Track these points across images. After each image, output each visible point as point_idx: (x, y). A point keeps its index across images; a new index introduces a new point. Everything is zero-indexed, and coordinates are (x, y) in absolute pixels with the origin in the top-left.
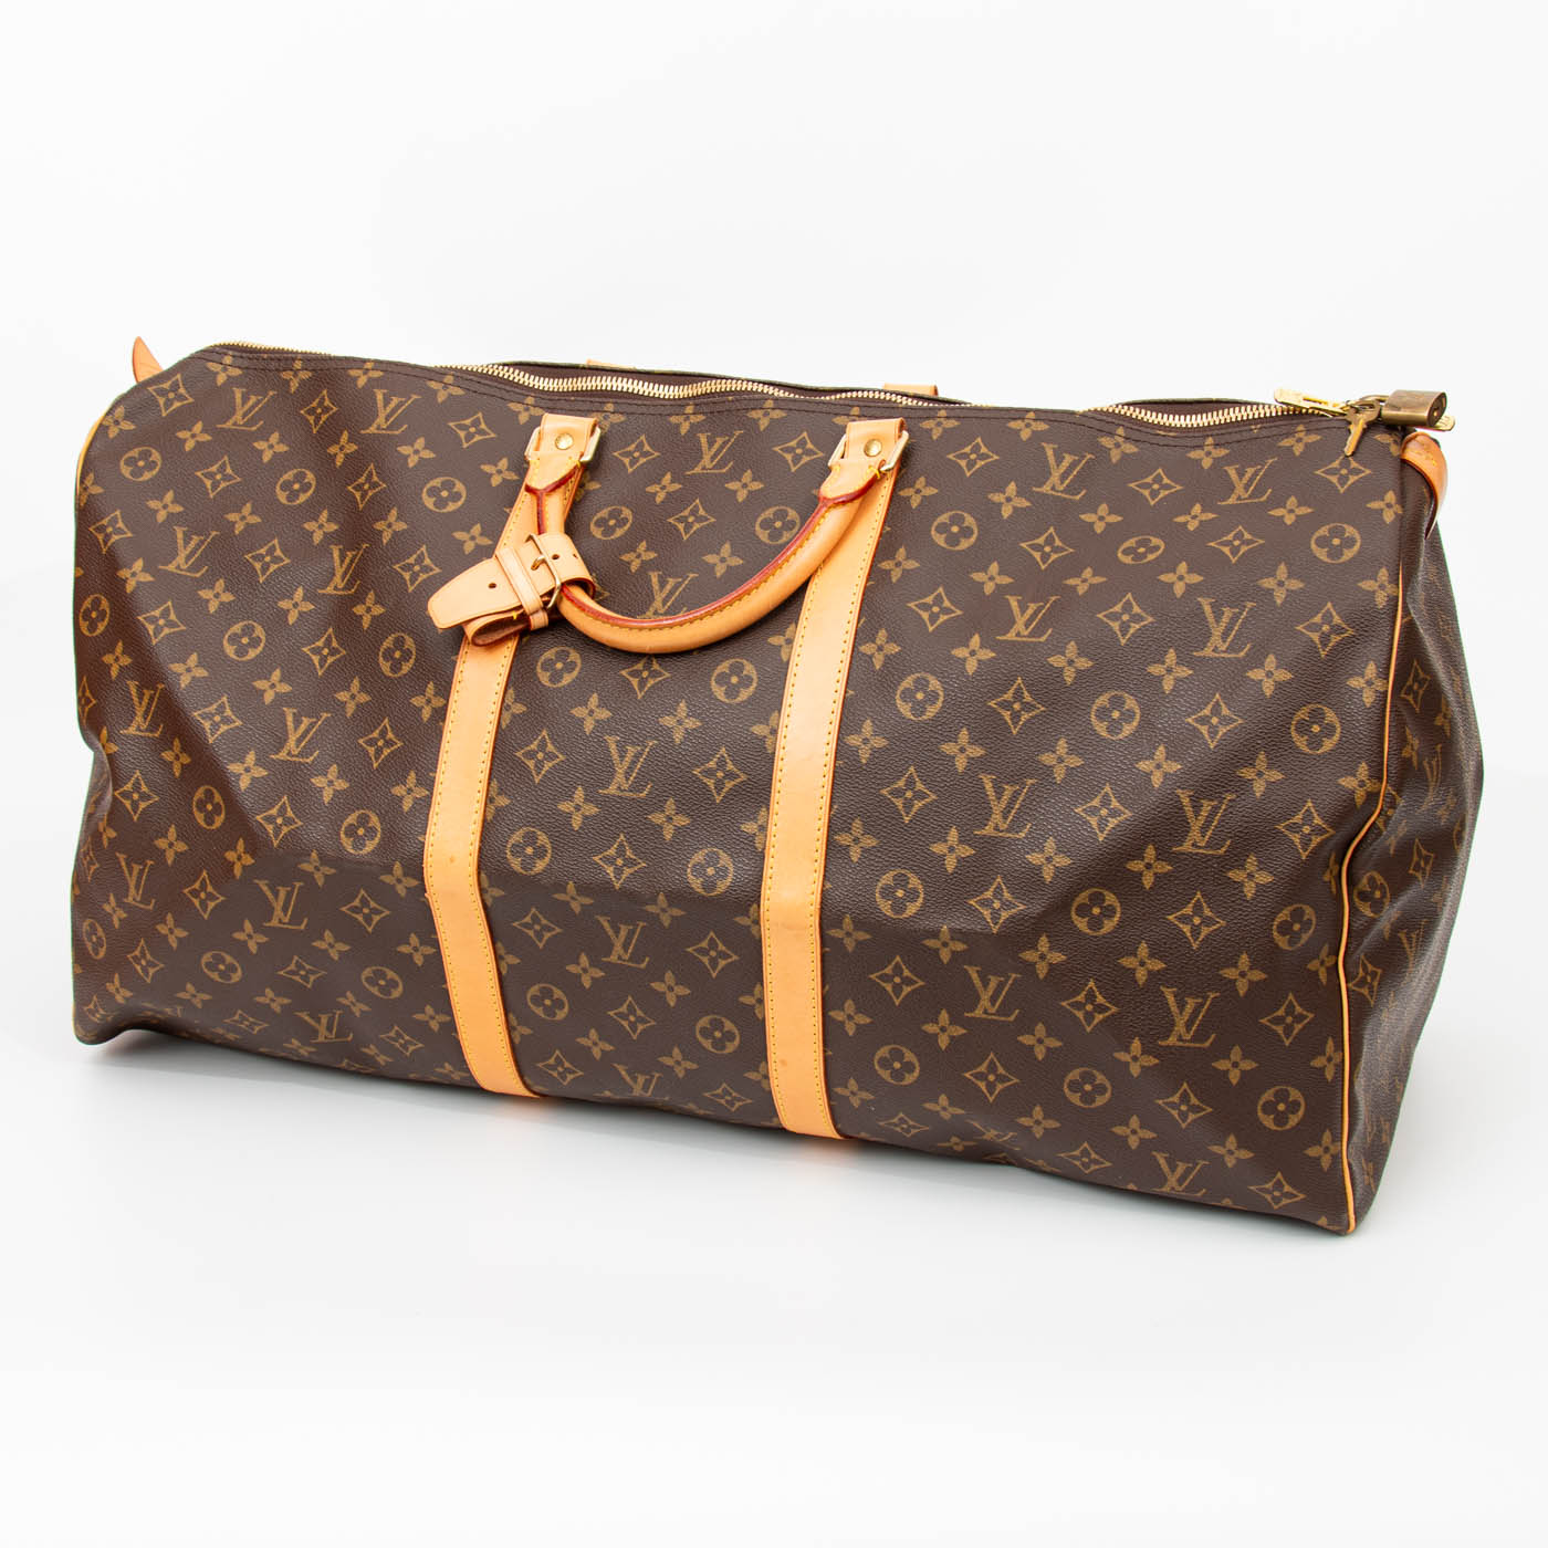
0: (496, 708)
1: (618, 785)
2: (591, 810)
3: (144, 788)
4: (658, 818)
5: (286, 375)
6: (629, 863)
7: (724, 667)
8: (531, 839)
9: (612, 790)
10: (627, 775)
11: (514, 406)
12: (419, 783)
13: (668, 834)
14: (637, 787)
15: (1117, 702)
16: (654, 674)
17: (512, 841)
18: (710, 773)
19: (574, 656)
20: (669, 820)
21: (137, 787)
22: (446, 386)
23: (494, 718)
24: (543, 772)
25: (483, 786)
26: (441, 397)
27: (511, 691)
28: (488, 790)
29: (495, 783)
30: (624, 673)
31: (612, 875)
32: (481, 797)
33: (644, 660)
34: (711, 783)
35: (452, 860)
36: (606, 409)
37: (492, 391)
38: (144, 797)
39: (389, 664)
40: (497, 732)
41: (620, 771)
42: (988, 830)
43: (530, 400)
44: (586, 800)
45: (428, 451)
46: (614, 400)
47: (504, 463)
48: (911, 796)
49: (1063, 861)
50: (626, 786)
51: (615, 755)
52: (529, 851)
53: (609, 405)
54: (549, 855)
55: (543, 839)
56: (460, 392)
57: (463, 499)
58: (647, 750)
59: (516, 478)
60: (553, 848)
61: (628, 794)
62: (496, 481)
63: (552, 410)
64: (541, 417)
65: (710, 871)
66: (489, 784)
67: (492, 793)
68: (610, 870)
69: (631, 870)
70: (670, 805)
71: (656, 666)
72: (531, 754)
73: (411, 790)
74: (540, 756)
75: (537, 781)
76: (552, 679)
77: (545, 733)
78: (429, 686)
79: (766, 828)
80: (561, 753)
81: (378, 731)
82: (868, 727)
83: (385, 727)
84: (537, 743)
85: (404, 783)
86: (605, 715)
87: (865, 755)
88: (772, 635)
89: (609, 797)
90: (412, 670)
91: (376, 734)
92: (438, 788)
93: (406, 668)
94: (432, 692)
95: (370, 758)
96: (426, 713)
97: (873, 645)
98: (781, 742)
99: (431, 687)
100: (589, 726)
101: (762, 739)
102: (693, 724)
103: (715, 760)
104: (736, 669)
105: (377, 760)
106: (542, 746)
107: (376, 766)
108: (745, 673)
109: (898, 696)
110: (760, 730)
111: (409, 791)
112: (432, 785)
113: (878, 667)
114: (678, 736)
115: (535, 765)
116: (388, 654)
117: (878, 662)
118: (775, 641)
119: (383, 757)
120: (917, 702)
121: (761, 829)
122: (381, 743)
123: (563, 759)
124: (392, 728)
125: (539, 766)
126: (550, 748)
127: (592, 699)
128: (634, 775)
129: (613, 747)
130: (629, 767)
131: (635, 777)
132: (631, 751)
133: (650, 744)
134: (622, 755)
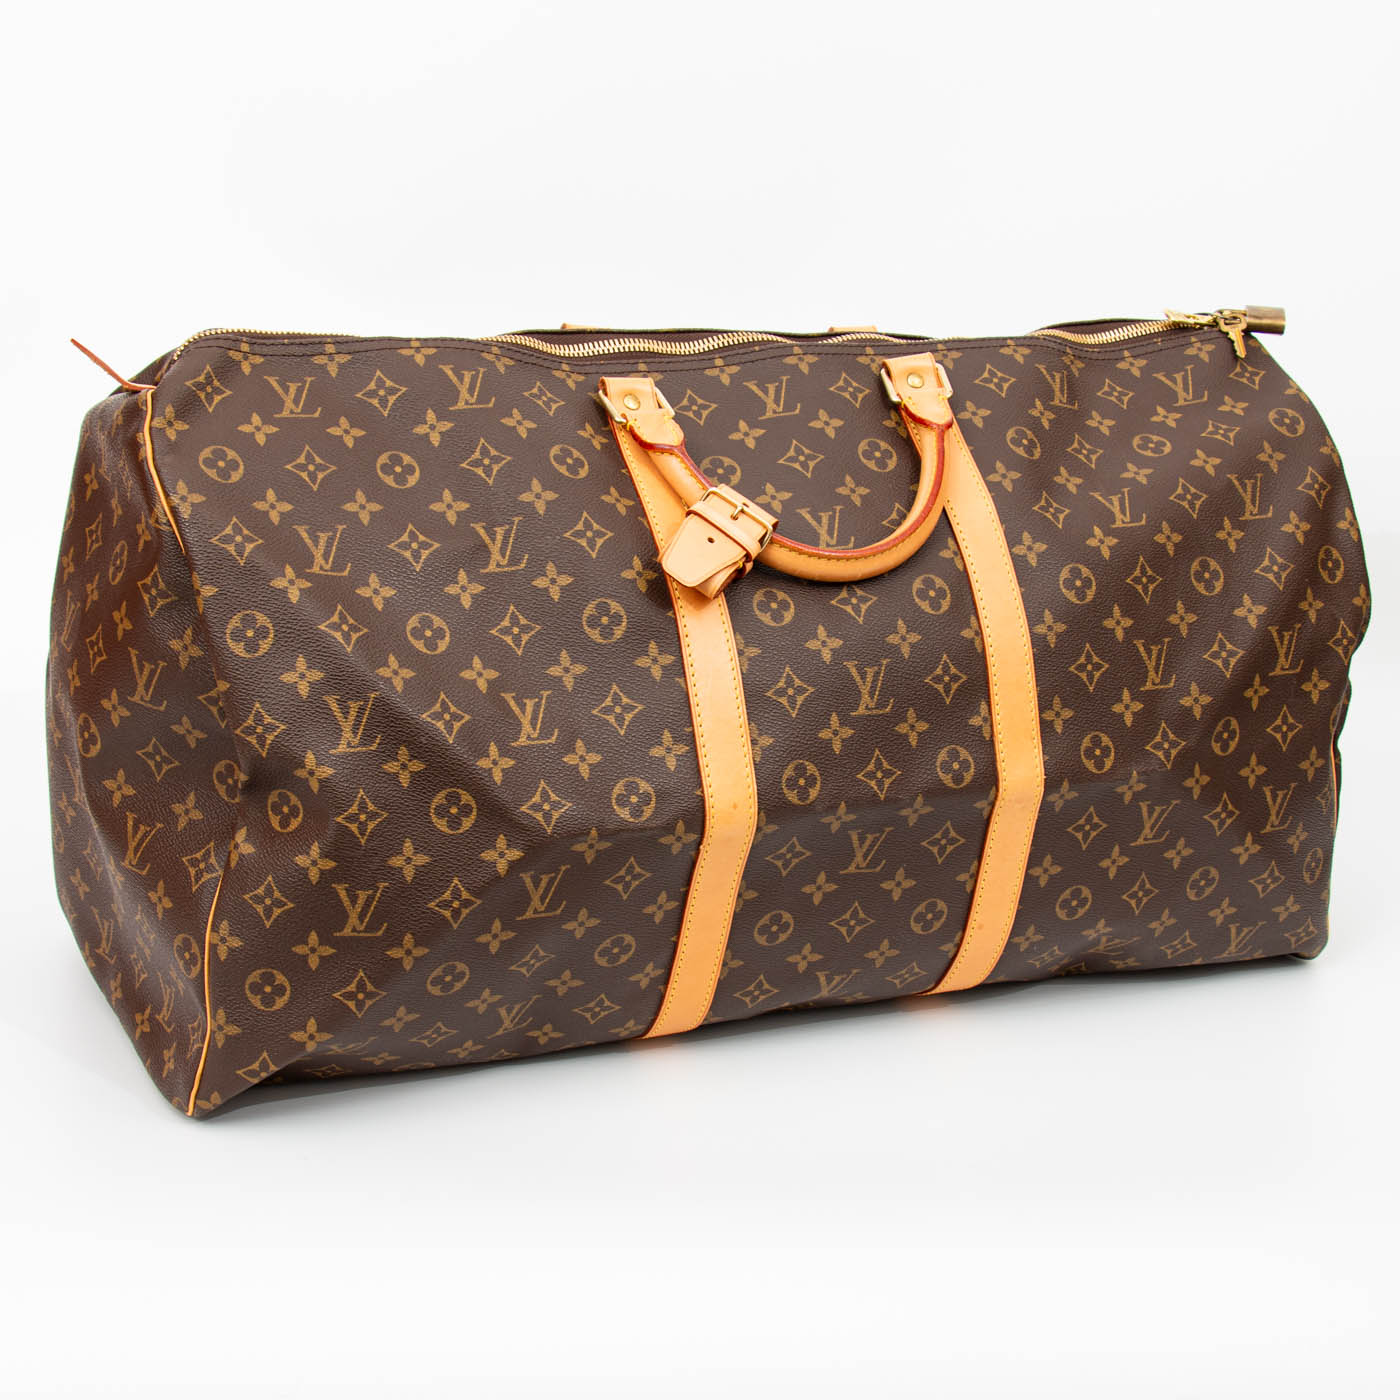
1: (866, 705)
2: (848, 732)
3: (371, 807)
4: (903, 728)
5: (319, 360)
6: (887, 774)
7: (917, 584)
8: (800, 770)
9: (862, 710)
10: (872, 694)
11: (557, 374)
12: (676, 740)
13: (913, 740)
14: (880, 705)
15: (1205, 566)
16: (863, 600)
17: (785, 777)
18: (938, 679)
19: (784, 594)
20: (912, 728)
21: (363, 808)
22: (497, 357)
24: (798, 707)
26: (501, 368)
27: (738, 636)
29: (752, 725)
30: (833, 602)
31: (876, 788)
33: (845, 589)
34: (940, 688)
35: (735, 807)
36: (640, 369)
38: (372, 816)
39: (597, 632)
41: (865, 690)
42: (1149, 686)
43: (565, 367)
44: (842, 724)
45: (528, 421)
46: (643, 360)
48: (1091, 669)
49: (1206, 699)
50: (872, 705)
51: (858, 679)
52: (802, 782)
53: (641, 365)
54: (819, 782)
55: (811, 768)
56: (510, 362)
57: (586, 465)
58: (883, 668)
60: (821, 775)
61: (874, 712)
65: (956, 766)
66: (749, 727)
67: (755, 735)
68: (873, 783)
69: (890, 780)
70: (911, 715)
71: (860, 592)
72: (781, 692)
73: (670, 749)
74: (791, 692)
75: (794, 715)
76: (774, 619)
77: (787, 669)
78: (651, 646)
79: (989, 719)
80: (809, 685)
81: (609, 699)
82: (1048, 616)
83: (615, 693)
84: (783, 680)
85: (661, 744)
86: (837, 643)
87: (1052, 640)
88: (940, 550)
89: (860, 717)
90: (627, 632)
91: (608, 702)
92: (700, 741)
93: (619, 632)
94: (656, 651)
95: (613, 727)
96: (657, 673)
97: (1022, 547)
98: (988, 641)
99: (653, 646)
100: (827, 656)
101: (972, 641)
102: (914, 638)
103: (941, 667)
104: (929, 584)
105: (621, 726)
106: (790, 683)
107: (622, 733)
108: (937, 586)
109: (1062, 587)
110: (967, 633)
111: (669, 750)
112: (691, 740)
113: (1034, 565)
114: (906, 651)
115: (789, 702)
116: (593, 622)
117: (1033, 561)
118: (946, 554)
119: (627, 723)
120: (1077, 588)
121: (985, 720)
122: (618, 710)
123: (813, 690)
124: (624, 693)
125: (792, 701)
126: (798, 682)
127: (819, 632)
128: (877, 693)
129: (854, 672)
130: (872, 687)
131: (879, 695)
132: (870, 672)
133: (885, 662)
134: (863, 677)
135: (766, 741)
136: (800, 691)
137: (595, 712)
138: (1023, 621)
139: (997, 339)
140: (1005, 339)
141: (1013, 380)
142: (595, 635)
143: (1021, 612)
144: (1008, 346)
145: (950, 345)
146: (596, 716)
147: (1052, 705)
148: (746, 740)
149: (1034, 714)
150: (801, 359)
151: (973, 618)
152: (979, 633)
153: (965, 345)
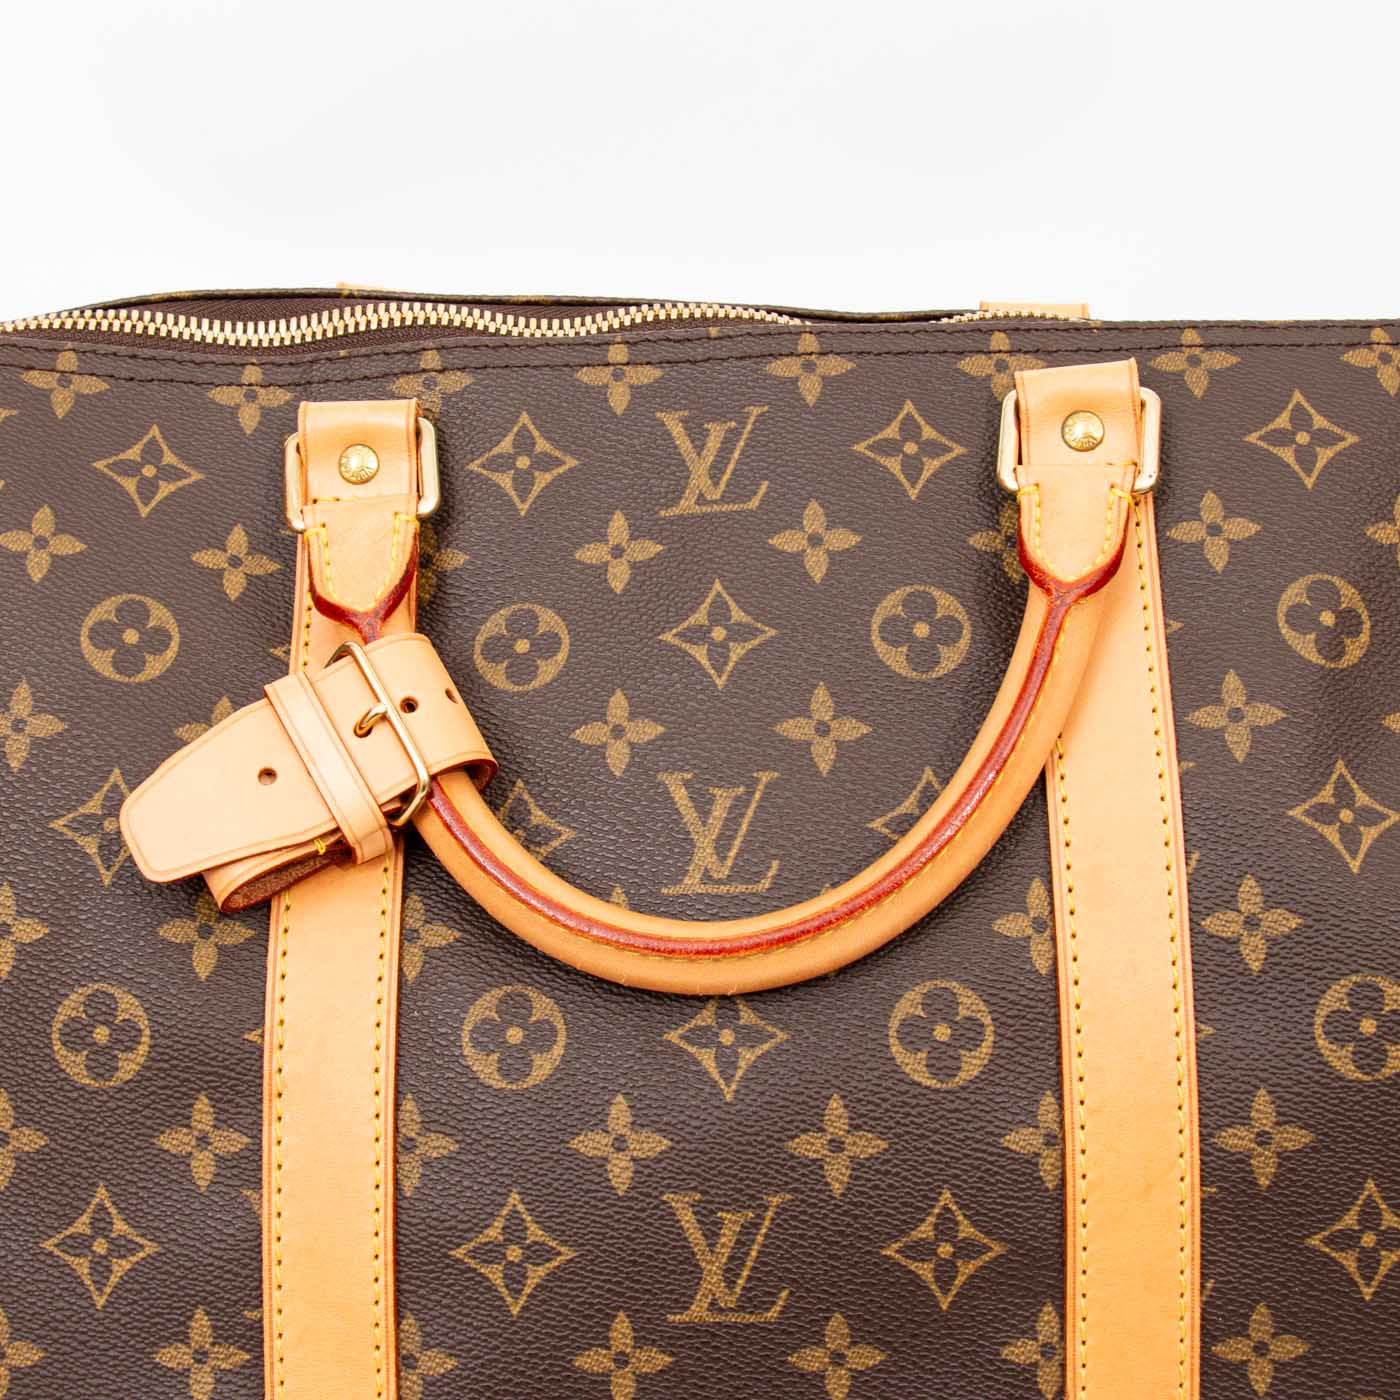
0: (384, 1149)
1: (711, 1300)
2: (655, 1360)
4: (810, 1359)
7: (909, 1004)
9: (699, 1311)
10: (730, 1275)
11: (224, 396)
12: (221, 1335)
13: (837, 1388)
14: (751, 1301)
16: (750, 1037)
18: (920, 1250)
19: (543, 1007)
20: (837, 1360)
22: (65, 378)
23: (384, 1174)
24: (528, 1290)
25: (385, 1335)
26: (62, 404)
27: (409, 1105)
28: (398, 1340)
29: (410, 1322)
30: (674, 1036)
32: (386, 1359)
34: (925, 1270)
36: (423, 365)
37: (166, 371)
39: (81, 1058)
40: (396, 1207)
41: (713, 1265)
43: (252, 374)
44: (640, 1341)
45: (65, 537)
46: (438, 342)
47: (238, 540)
48: (1374, 1243)
50: (729, 1300)
51: (696, 1236)
53: (429, 355)
56: (100, 386)
57: (174, 645)
58: (770, 1214)
59: (273, 567)
61: (734, 1317)
62: (234, 585)
63: (310, 388)
64: (292, 409)
66: (398, 1324)
67: (410, 1347)
70: (837, 1328)
71: (750, 1017)
72: (491, 1253)
73: (205, 1354)
74: (514, 1253)
75: (515, 1311)
76: (505, 1071)
77: (514, 1198)
78: (198, 1106)
79: (1055, 1350)
80: (564, 1243)
81: (85, 1218)
82: (1263, 1106)
83: (101, 1208)
84: (499, 1223)
85: (184, 1339)
86: (653, 1144)
87: (1264, 1170)
88: (999, 913)
89: (692, 1328)
90: (148, 1068)
91: (82, 1225)
92: (273, 1347)
93: (129, 1066)
94: (209, 1119)
95: (82, 1284)
96: (203, 1170)
97: (1232, 915)
98: (1077, 1163)
99: (203, 1106)
100: (620, 1175)
101: (1032, 1161)
102: (867, 1145)
103: (931, 1219)
104: (940, 1006)
105: (100, 1287)
106: (514, 1230)
107: (100, 1301)
108: (963, 1012)
109: (1318, 1031)
110: (1021, 1140)
111: (201, 1356)
112: (252, 1338)
113: (1256, 966)
114: (837, 1175)
115: (506, 1276)
116: (76, 1035)
117: (1254, 954)
118: (1010, 926)
119: (114, 1279)
120: (1361, 1040)
121: (1048, 1351)
122: (100, 1247)
123: (572, 1255)
124: (121, 1210)
125: (515, 1277)
126: (535, 1233)
127: (613, 1111)
128: (745, 1273)
129: (687, 1219)
130: (731, 1258)
131: (749, 1279)
132: (731, 1223)
133: (776, 1200)
134: (712, 1234)
135: (437, 1363)
136: (537, 1253)
137: (48, 1245)
138: (1188, 1118)
139: (1347, 325)
140: (1368, 326)
141: (1351, 439)
142: (74, 1065)
143: (1187, 1095)
144: (1369, 344)
145: (1214, 337)
146: (50, 1254)
147: (1246, 1327)
148: (385, 1358)
149: (1188, 1349)
150: (809, 367)
151: (1048, 1099)
152: (1056, 1140)
153: (1256, 337)
